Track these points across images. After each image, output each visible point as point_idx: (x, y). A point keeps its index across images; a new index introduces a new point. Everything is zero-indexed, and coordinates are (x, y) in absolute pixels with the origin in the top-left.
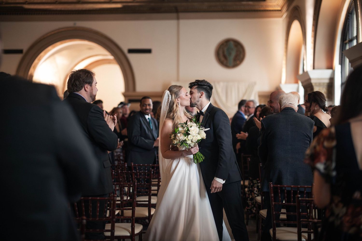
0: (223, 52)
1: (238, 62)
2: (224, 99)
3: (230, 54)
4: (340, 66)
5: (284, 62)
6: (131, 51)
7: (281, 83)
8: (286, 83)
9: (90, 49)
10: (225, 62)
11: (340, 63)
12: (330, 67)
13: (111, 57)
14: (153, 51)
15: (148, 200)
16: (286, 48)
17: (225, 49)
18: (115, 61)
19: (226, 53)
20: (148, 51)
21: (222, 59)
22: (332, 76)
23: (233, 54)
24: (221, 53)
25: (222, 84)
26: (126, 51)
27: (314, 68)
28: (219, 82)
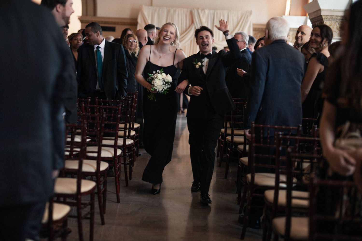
7: (284, 14)
8: (290, 14)
15: (97, 150)
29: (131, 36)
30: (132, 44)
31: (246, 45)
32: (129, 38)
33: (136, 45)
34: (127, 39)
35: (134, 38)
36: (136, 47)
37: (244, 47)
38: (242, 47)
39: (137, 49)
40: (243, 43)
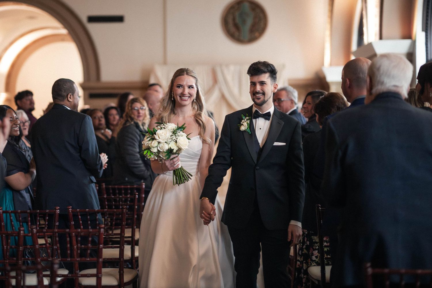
0: (234, 19)
1: (257, 34)
2: (236, 91)
3: (244, 22)
4: (424, 34)
5: (328, 33)
6: (93, 19)
7: (323, 64)
8: (331, 65)
9: (32, 18)
10: (237, 34)
11: (424, 29)
12: (408, 35)
13: (64, 31)
14: (126, 19)
16: (331, 10)
17: (237, 14)
18: (69, 37)
19: (238, 20)
20: (119, 19)
21: (232, 29)
22: (411, 51)
23: (249, 22)
24: (230, 21)
25: (232, 68)
26: (84, 19)
27: (381, 38)
28: (227, 66)
29: (137, 102)
30: (139, 113)
31: (294, 104)
32: (134, 105)
33: (145, 113)
34: (131, 106)
35: (141, 103)
36: (145, 116)
37: (291, 108)
38: (289, 108)
39: (146, 118)
40: (289, 103)
